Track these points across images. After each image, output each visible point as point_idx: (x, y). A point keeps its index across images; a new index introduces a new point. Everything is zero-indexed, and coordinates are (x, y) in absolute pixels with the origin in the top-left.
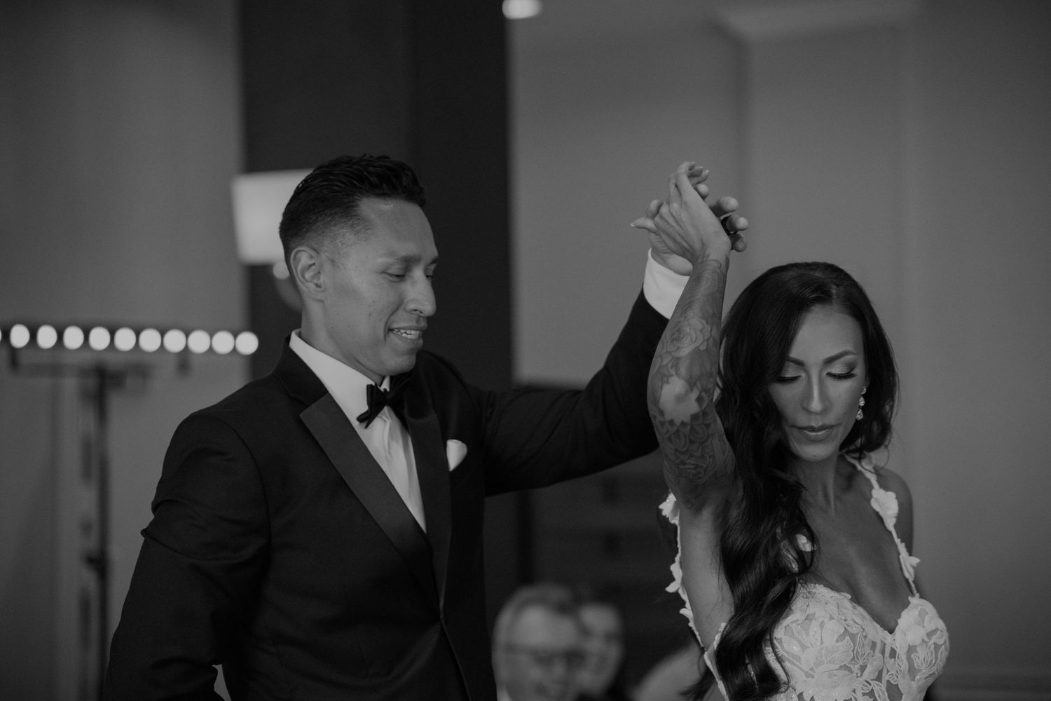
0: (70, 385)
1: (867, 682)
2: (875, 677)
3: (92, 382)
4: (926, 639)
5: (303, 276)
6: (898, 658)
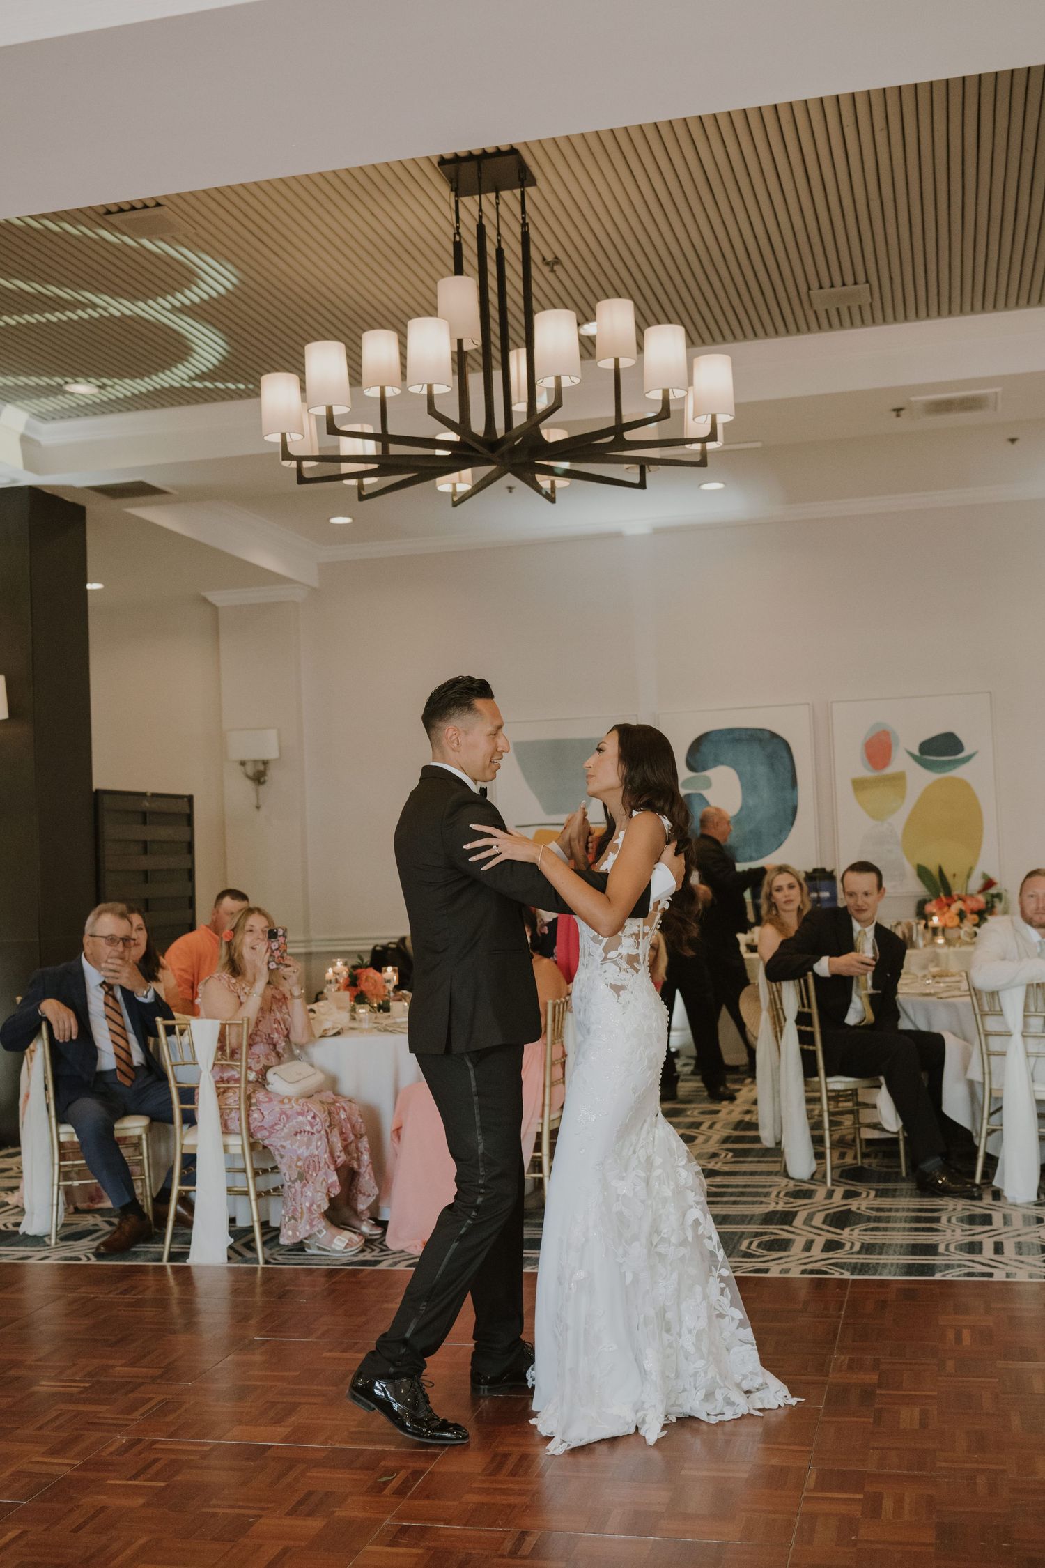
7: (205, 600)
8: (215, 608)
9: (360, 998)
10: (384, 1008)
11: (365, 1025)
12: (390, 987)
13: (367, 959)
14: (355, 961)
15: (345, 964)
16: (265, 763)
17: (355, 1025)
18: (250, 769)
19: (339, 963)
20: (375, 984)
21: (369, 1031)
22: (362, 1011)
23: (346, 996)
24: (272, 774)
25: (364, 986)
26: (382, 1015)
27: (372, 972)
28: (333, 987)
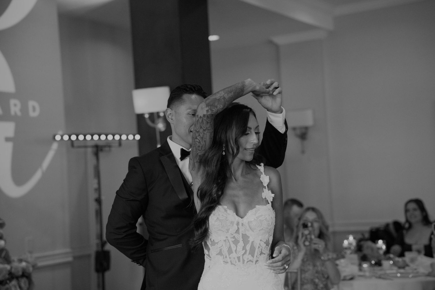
0: (90, 150)
1: (231, 234)
2: (235, 232)
3: (95, 149)
4: (256, 219)
5: (169, 117)
6: (244, 225)
7: (271, 42)
8: (277, 47)
9: (364, 258)
10: (379, 264)
11: (367, 274)
12: (381, 252)
13: (367, 236)
14: (360, 236)
15: (354, 238)
16: (306, 128)
17: (361, 273)
18: (298, 132)
19: (351, 238)
20: (372, 249)
21: (370, 277)
22: (365, 266)
23: (355, 257)
24: (311, 134)
25: (366, 251)
26: (377, 268)
27: (370, 243)
28: (348, 252)
